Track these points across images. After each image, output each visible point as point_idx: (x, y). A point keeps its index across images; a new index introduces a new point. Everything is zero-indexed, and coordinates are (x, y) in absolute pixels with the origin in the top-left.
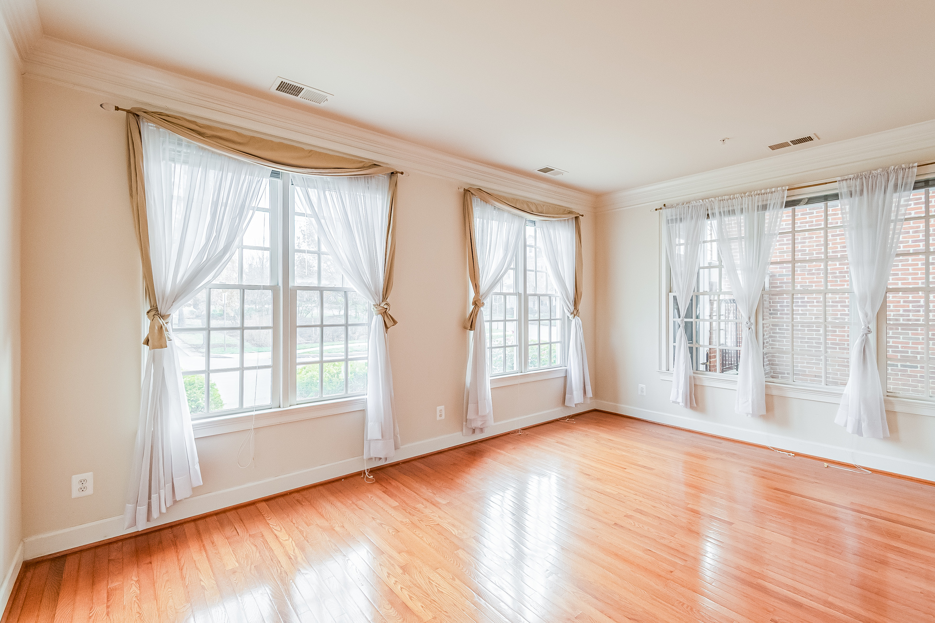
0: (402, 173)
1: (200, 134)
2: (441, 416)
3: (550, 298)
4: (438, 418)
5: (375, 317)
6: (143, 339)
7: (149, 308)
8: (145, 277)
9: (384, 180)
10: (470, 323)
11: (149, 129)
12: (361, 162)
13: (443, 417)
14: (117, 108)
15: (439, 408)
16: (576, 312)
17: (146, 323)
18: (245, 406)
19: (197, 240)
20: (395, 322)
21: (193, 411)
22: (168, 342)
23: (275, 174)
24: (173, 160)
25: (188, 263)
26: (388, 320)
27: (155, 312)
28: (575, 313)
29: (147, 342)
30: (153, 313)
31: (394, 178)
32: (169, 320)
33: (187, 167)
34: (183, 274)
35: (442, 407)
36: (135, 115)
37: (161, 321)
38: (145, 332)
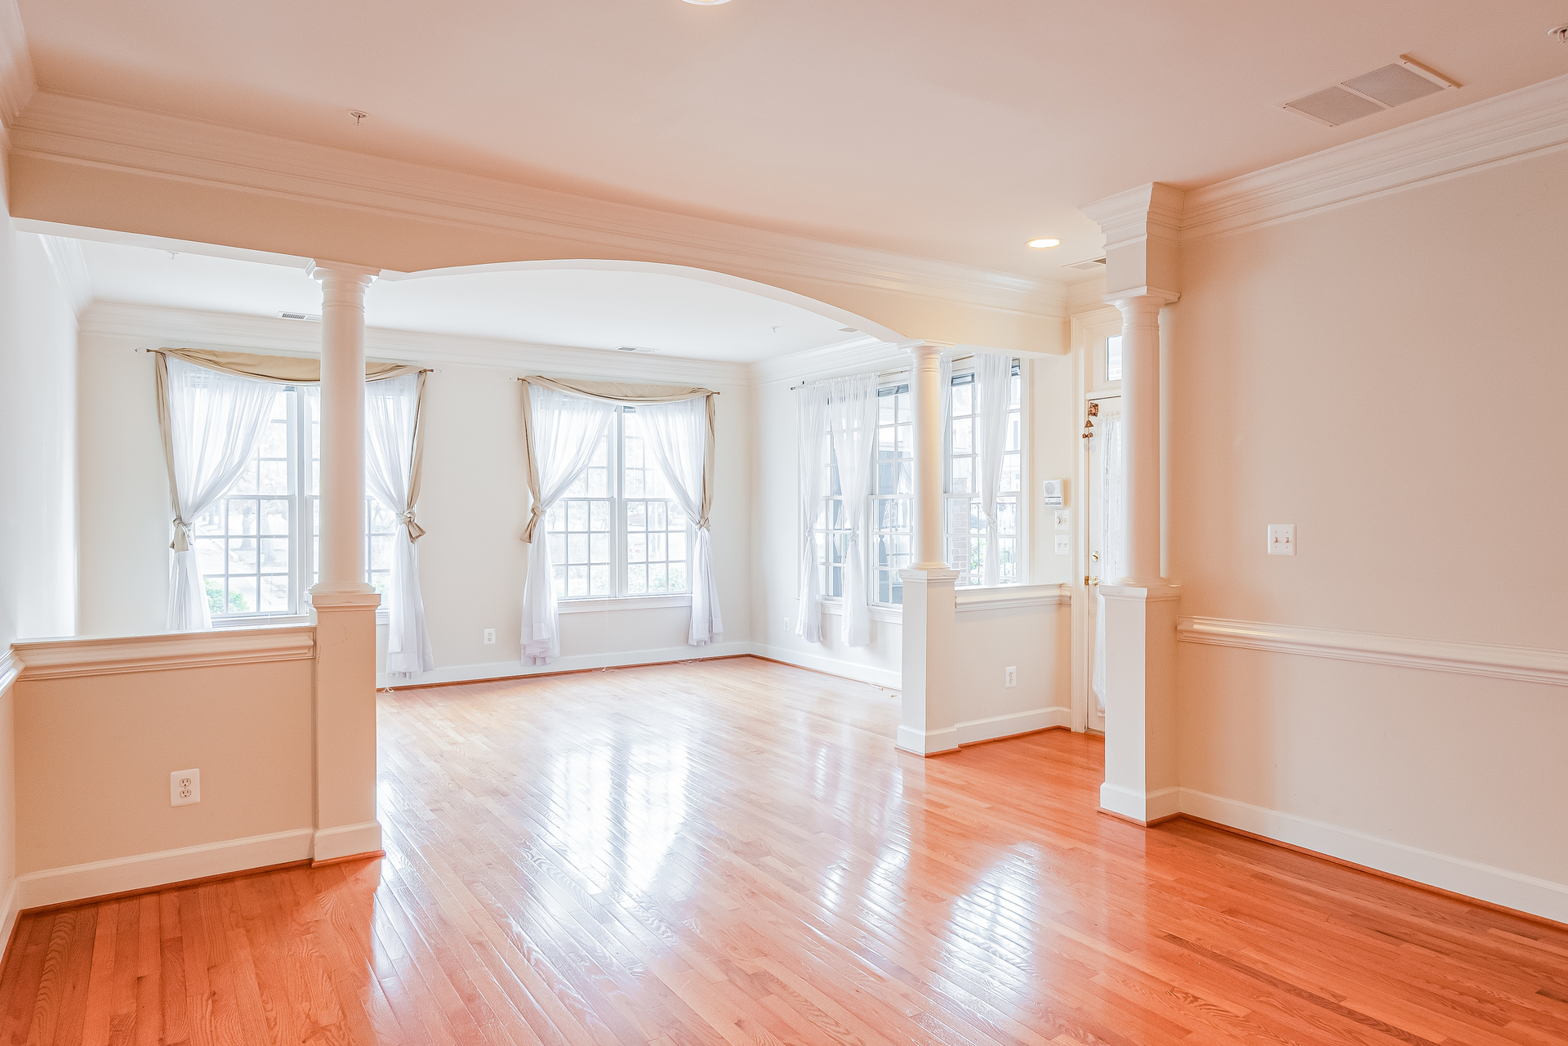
0: (432, 371)
1: (216, 363)
2: (490, 640)
3: (666, 503)
4: (486, 642)
5: (399, 526)
6: (170, 543)
7: (175, 518)
8: (171, 491)
9: (411, 379)
10: (528, 534)
11: (173, 362)
12: (382, 364)
13: (494, 641)
14: (148, 351)
15: (487, 631)
16: (703, 521)
17: (172, 529)
18: (261, 610)
19: (214, 458)
20: (422, 532)
21: (212, 607)
22: (189, 546)
23: (291, 389)
24: (194, 386)
25: (207, 477)
26: (415, 532)
27: (179, 520)
28: (702, 523)
29: (173, 546)
30: (177, 522)
31: (422, 377)
32: (192, 527)
33: (206, 390)
34: (202, 489)
35: (492, 631)
36: (161, 354)
37: (184, 529)
38: (172, 538)
